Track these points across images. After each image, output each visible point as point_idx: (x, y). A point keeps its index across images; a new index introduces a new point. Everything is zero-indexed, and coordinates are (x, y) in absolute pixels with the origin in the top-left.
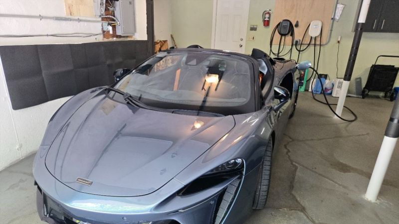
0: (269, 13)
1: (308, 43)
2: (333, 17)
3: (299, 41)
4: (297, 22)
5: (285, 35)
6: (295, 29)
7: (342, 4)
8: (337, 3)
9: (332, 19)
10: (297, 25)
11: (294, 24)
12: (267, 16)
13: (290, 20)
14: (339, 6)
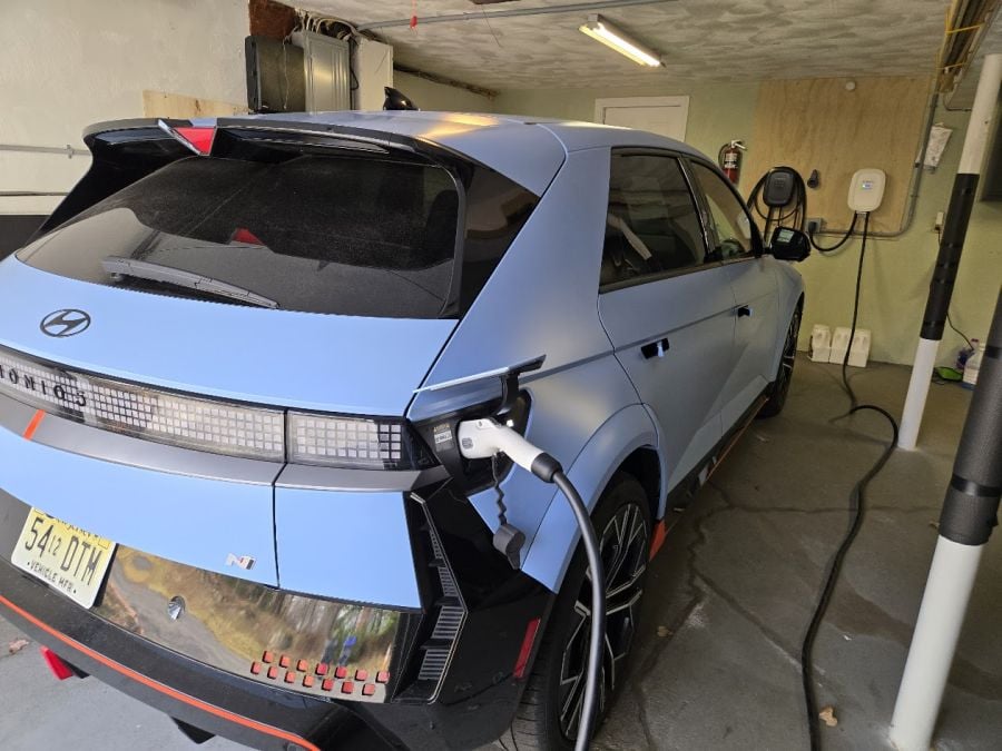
0: (736, 151)
1: (848, 229)
2: (918, 160)
3: (819, 223)
4: (816, 173)
5: (781, 206)
6: (809, 191)
7: (946, 127)
8: (931, 124)
9: (917, 165)
10: (814, 183)
11: (806, 178)
12: (731, 157)
13: (796, 169)
14: (935, 131)
